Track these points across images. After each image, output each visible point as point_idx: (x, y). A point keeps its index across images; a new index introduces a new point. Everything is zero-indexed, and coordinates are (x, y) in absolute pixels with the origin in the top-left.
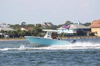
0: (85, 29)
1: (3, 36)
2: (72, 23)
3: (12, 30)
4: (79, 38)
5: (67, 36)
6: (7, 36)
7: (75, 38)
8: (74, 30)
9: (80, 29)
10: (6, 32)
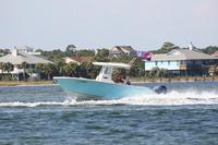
0: (204, 61)
1: (27, 76)
2: (177, 48)
3: (46, 62)
4: (191, 80)
5: (166, 76)
6: (34, 75)
7: (183, 81)
8: (182, 62)
9: (194, 61)
10: (33, 66)
